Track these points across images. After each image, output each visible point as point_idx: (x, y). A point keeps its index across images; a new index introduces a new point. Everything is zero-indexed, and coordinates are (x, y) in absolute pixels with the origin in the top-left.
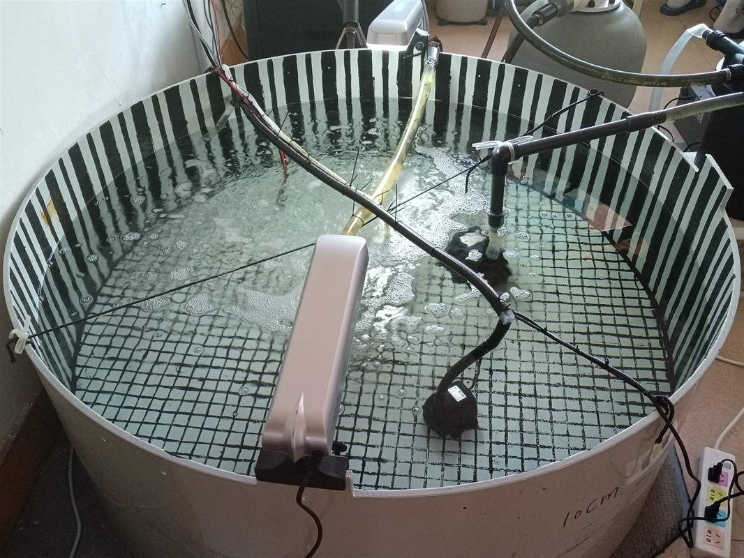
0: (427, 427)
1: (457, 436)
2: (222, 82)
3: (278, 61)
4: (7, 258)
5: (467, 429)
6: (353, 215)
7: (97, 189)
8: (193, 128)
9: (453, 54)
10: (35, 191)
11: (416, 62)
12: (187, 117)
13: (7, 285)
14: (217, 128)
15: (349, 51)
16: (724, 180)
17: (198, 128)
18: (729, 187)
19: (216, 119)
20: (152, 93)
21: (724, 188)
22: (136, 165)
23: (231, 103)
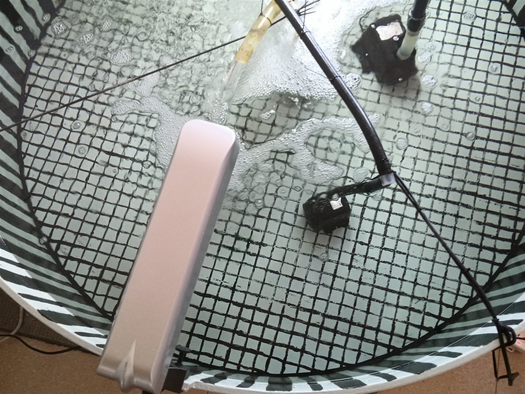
0: (305, 220)
5: (339, 227)
6: (261, 14)
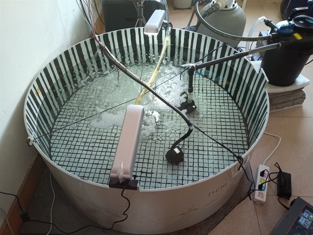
0: (167, 161)
1: (177, 164)
2: (96, 41)
3: (115, 32)
4: (25, 111)
5: (181, 162)
6: (141, 91)
7: (54, 81)
8: (86, 57)
9: (176, 29)
10: (32, 85)
11: (164, 31)
12: (84, 54)
13: (26, 120)
14: (94, 57)
15: (140, 28)
16: (266, 78)
17: (88, 57)
18: (268, 80)
19: (94, 54)
20: (71, 46)
21: (266, 81)
22: (67, 72)
23: (99, 48)
